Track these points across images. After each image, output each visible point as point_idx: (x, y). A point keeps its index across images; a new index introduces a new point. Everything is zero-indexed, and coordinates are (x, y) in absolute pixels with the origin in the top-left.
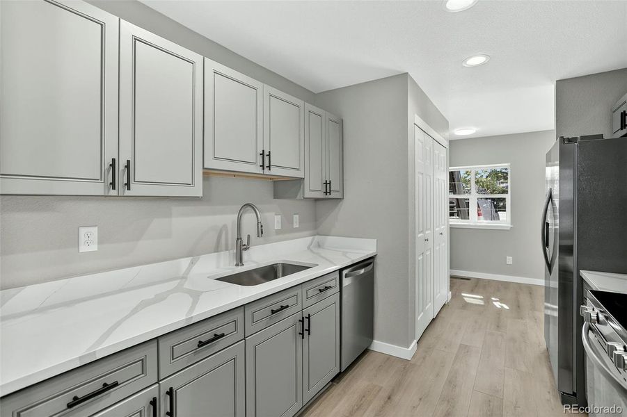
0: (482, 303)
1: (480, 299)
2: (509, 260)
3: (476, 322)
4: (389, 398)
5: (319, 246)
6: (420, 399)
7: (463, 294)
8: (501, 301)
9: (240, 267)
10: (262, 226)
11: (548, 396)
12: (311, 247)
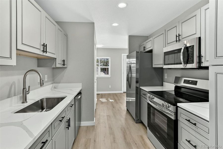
0: (106, 101)
1: (105, 100)
2: (110, 87)
3: (107, 107)
4: (95, 141)
5: (55, 88)
6: (104, 137)
7: (100, 99)
8: (111, 99)
9: (25, 104)
10: (43, 81)
11: (132, 122)
12: (52, 89)
